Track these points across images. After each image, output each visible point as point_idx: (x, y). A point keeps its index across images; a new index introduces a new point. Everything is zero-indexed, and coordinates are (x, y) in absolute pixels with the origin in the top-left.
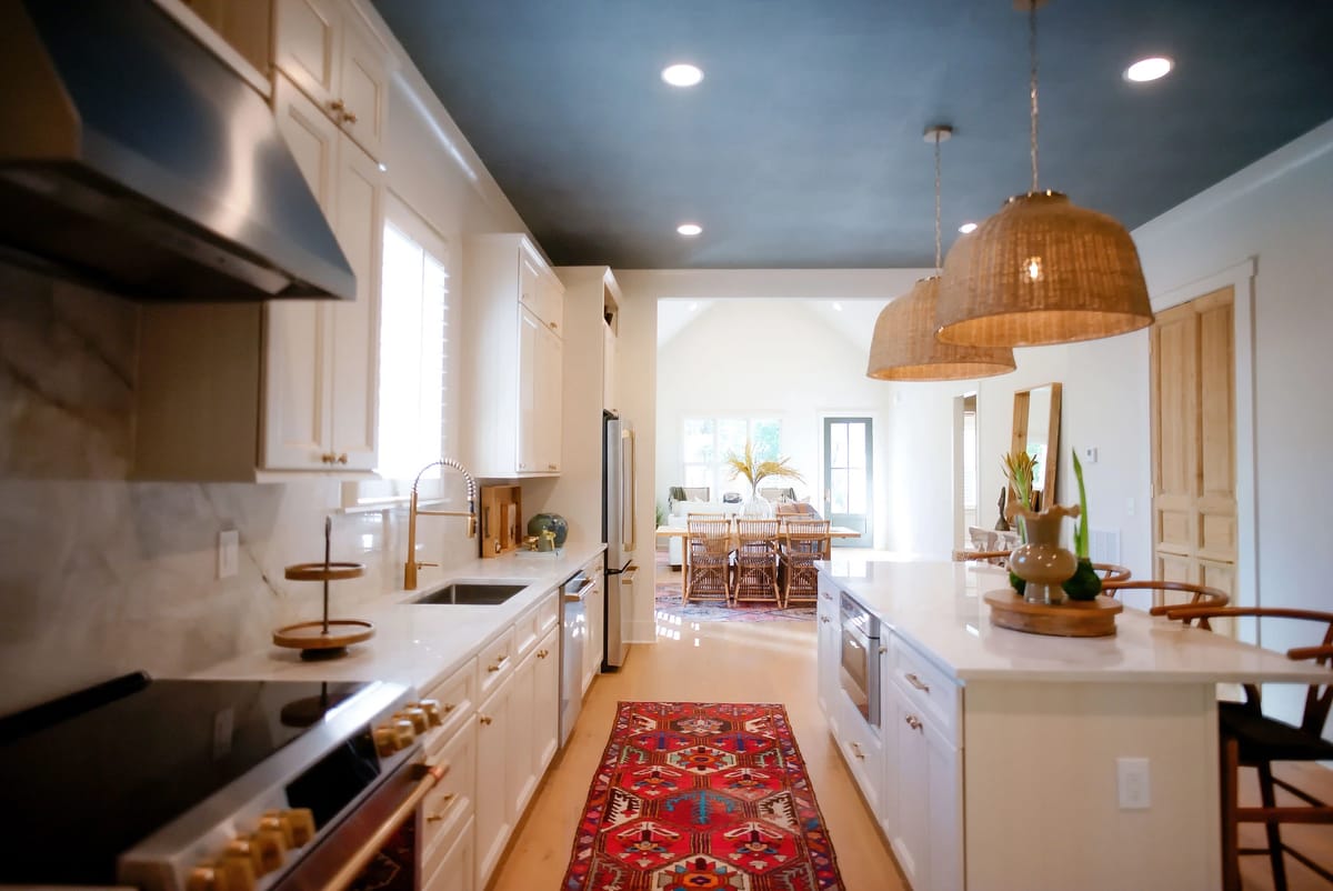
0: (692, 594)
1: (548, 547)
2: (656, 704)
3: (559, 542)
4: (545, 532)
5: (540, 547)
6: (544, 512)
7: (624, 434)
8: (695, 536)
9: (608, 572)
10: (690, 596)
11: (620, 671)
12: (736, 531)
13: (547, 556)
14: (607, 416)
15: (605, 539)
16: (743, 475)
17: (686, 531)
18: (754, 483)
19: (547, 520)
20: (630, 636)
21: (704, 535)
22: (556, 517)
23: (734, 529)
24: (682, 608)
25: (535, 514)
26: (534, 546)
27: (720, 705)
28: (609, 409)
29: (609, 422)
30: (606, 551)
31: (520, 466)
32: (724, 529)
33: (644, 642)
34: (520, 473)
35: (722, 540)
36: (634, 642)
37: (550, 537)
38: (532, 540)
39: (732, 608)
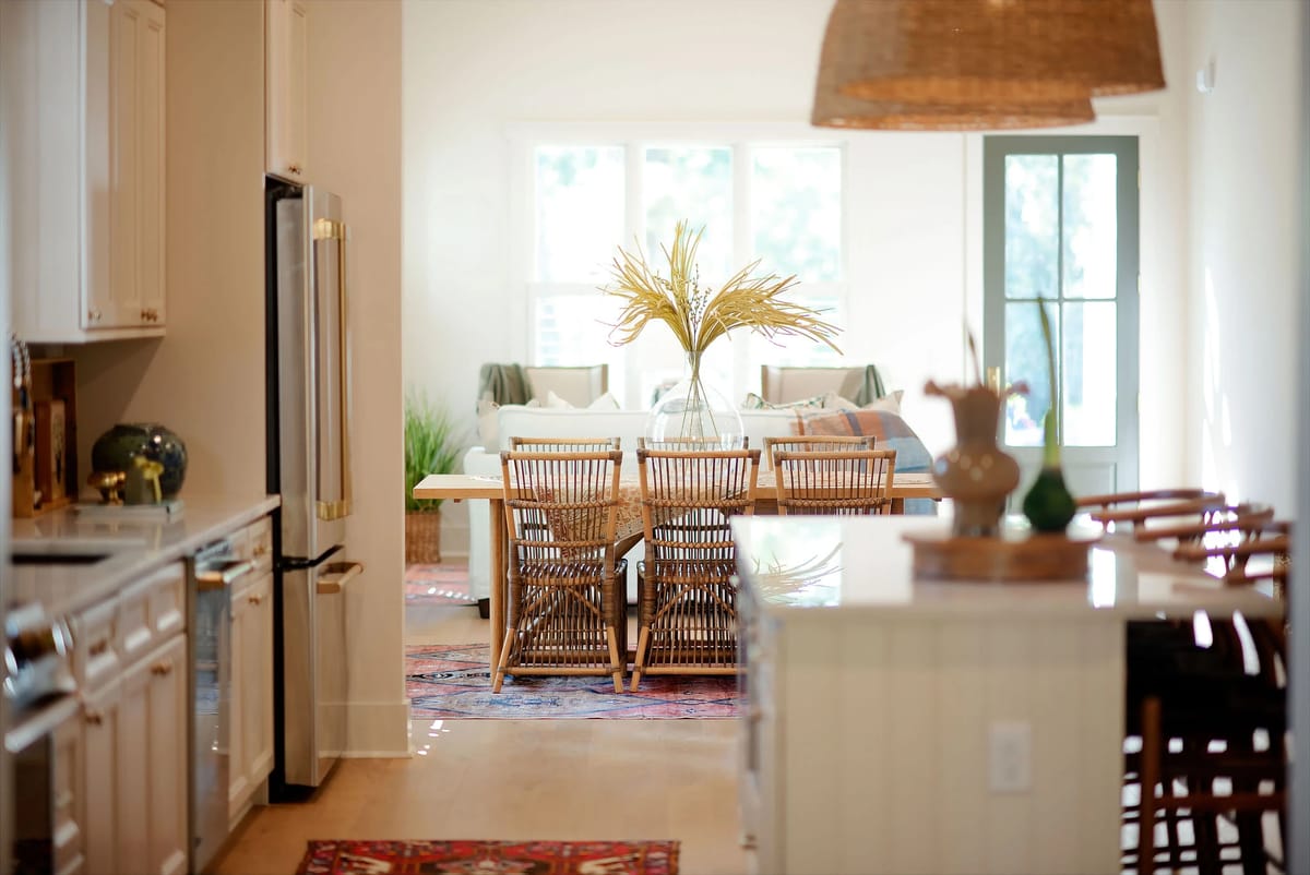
0: (520, 654)
1: (147, 496)
2: (393, 843)
3: (171, 484)
4: (141, 461)
5: (129, 495)
6: (130, 418)
7: (320, 228)
8: (524, 498)
9: (282, 565)
10: (511, 663)
11: (315, 800)
12: (637, 484)
13: (149, 514)
14: (278, 189)
15: (273, 486)
16: (660, 329)
17: (500, 484)
18: (695, 349)
19: (138, 439)
20: (342, 740)
21: (548, 495)
22: (158, 430)
23: (630, 477)
24: (487, 696)
25: (109, 426)
26: (114, 495)
27: (536, 843)
28: (278, 168)
29: (282, 205)
30: (276, 515)
31: (90, 316)
32: (603, 477)
33: (376, 754)
34: (90, 330)
35: (599, 508)
36: (354, 754)
37: (152, 473)
38: (110, 480)
39: (629, 693)
